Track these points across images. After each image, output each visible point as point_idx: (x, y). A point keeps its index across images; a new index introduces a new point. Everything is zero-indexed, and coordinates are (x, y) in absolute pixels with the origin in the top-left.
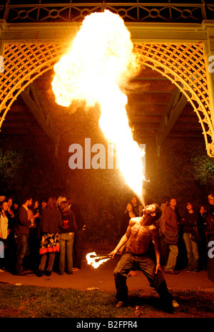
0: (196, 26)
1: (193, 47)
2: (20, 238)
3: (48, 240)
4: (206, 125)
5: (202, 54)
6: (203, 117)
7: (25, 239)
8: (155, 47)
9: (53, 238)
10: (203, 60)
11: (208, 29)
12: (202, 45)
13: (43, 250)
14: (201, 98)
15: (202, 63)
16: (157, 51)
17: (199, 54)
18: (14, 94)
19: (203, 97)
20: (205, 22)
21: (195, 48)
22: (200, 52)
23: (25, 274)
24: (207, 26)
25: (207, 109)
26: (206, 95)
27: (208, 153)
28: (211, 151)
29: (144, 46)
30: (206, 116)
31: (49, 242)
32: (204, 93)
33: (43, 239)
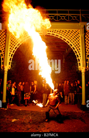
0: (77, 24)
1: (76, 31)
2: (18, 95)
3: (26, 95)
4: (79, 60)
5: (79, 34)
6: (78, 57)
7: (20, 95)
8: (63, 31)
9: (28, 95)
10: (79, 36)
11: (82, 25)
12: (79, 30)
13: (25, 98)
14: (78, 50)
15: (79, 37)
16: (64, 33)
17: (78, 34)
18: (15, 49)
19: (79, 50)
20: (81, 23)
21: (77, 32)
22: (78, 33)
23: (21, 106)
24: (81, 24)
25: (80, 54)
26: (80, 49)
27: (79, 69)
28: (80, 68)
29: (59, 31)
30: (79, 56)
31: (26, 96)
32: (79, 48)
33: (25, 95)
